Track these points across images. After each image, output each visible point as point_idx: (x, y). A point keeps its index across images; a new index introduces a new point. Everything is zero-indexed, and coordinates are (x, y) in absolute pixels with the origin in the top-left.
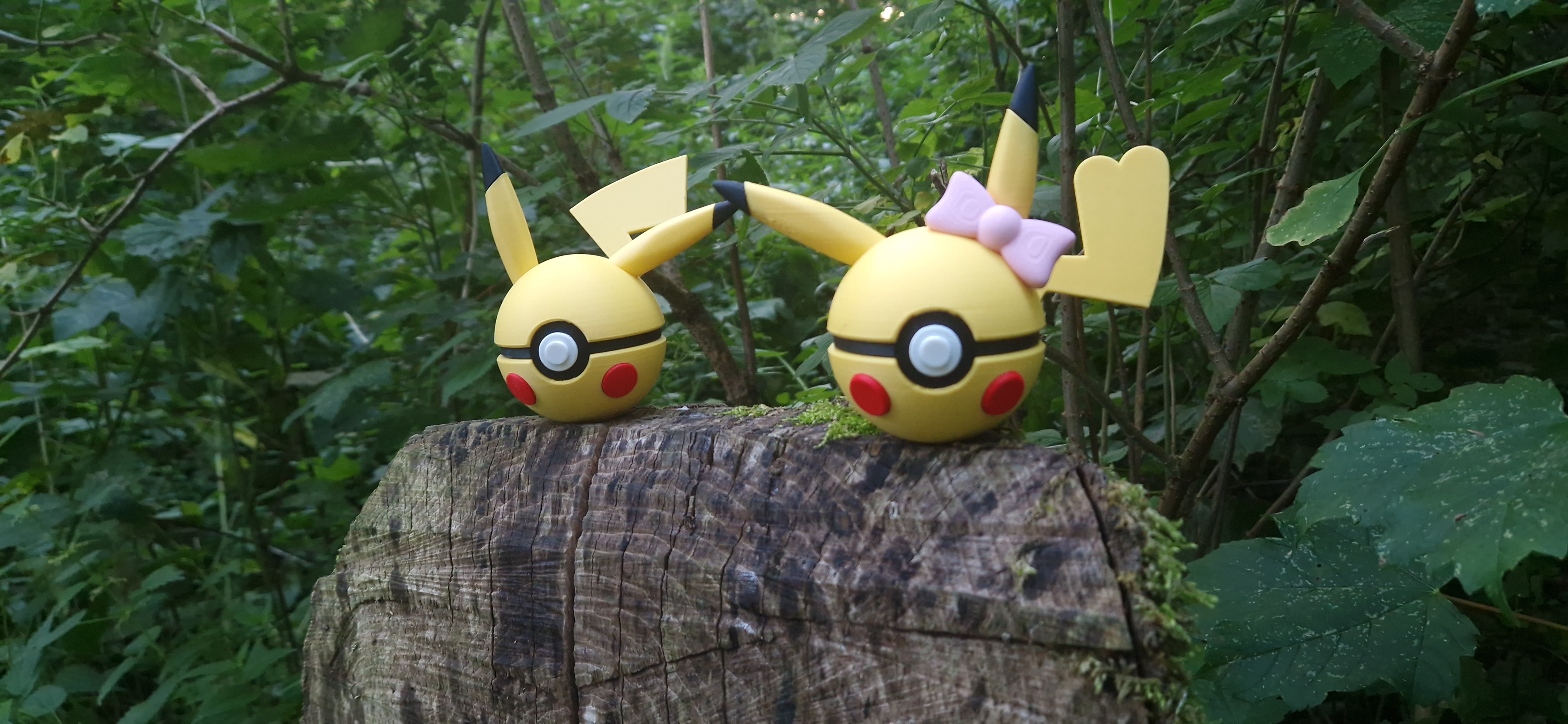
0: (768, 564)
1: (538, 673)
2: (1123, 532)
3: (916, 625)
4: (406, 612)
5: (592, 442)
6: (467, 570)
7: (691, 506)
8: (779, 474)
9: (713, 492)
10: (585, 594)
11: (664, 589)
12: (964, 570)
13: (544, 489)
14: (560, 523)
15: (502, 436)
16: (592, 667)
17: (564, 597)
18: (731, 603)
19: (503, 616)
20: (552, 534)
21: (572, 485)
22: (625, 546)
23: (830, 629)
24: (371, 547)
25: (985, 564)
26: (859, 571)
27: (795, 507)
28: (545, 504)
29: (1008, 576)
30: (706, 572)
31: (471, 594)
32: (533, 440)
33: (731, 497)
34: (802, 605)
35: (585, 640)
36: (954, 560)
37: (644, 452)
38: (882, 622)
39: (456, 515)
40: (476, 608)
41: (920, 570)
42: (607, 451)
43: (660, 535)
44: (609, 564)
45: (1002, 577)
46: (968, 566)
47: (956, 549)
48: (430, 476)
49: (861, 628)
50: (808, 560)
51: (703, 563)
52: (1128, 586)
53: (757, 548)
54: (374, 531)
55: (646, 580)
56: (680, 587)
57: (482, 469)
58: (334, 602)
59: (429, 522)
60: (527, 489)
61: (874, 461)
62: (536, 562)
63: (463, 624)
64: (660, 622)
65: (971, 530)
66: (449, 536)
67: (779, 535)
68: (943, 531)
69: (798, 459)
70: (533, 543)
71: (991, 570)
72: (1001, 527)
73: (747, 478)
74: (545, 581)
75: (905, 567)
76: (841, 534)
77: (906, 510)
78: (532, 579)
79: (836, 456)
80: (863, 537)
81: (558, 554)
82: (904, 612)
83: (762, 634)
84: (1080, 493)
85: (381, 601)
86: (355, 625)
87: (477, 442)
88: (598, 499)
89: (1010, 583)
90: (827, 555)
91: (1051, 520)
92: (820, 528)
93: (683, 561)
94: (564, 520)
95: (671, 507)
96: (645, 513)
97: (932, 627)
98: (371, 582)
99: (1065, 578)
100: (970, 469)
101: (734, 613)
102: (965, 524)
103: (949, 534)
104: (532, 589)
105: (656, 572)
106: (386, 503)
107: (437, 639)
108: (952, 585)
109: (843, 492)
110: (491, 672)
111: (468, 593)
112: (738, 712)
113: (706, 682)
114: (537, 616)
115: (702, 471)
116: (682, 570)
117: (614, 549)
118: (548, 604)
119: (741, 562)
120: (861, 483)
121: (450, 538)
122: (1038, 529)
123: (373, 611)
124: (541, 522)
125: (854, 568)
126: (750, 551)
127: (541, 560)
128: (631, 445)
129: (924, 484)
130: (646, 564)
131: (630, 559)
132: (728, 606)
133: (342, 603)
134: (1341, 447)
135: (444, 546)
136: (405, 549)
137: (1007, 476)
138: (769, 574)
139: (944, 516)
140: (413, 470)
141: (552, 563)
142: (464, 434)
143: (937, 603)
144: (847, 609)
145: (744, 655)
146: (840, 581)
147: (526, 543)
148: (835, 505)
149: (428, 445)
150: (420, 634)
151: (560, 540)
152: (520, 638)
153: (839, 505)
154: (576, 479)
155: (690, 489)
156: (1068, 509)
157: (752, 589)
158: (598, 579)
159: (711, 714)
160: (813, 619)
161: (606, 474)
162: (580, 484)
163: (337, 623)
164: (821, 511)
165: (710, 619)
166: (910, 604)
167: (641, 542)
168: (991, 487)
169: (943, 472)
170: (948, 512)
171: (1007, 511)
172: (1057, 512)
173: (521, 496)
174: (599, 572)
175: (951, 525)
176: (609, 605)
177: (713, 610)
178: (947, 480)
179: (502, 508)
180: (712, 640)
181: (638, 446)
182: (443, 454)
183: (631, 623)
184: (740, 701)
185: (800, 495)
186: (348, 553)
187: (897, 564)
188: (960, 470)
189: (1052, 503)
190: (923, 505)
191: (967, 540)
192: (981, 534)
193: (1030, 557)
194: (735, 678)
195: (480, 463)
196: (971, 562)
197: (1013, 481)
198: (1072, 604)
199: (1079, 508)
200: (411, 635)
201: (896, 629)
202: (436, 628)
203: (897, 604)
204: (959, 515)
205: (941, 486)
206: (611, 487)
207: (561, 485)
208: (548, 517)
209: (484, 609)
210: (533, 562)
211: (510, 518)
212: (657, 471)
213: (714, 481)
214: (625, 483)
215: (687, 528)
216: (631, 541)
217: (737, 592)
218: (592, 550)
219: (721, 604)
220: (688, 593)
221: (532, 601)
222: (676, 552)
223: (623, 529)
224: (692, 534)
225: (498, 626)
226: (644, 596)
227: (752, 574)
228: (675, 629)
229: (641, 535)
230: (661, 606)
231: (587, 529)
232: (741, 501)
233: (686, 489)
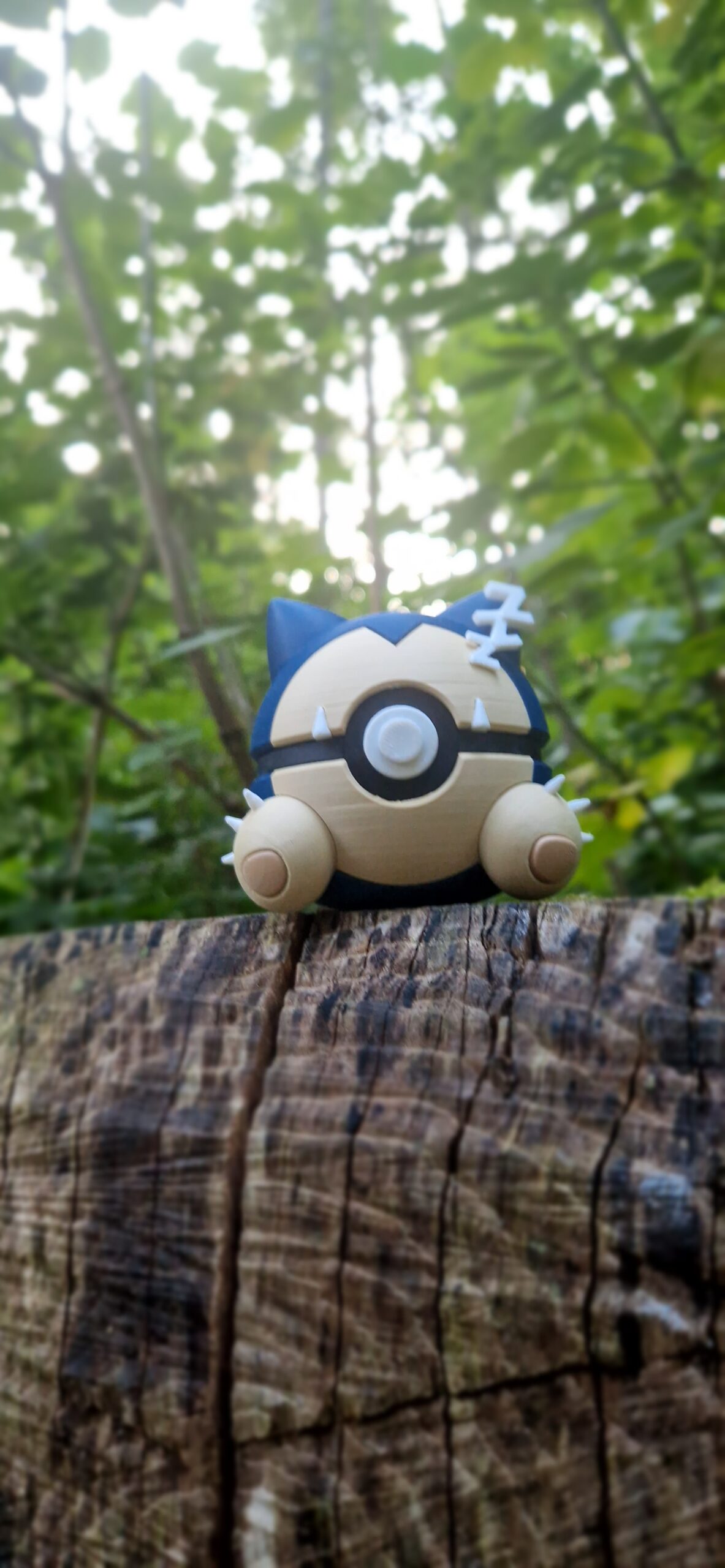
0: (715, 1158)
1: (152, 1404)
5: (282, 937)
6: (33, 1179)
7: (502, 1038)
8: (707, 967)
9: (551, 1010)
10: (264, 1228)
11: (448, 1216)
13: (190, 1021)
14: (219, 1081)
15: (119, 941)
16: (273, 1396)
17: (219, 1234)
18: (623, 1251)
19: (92, 1274)
20: (202, 1104)
21: (246, 1010)
22: (354, 1124)
28: (190, 1049)
30: (553, 1177)
31: (35, 1227)
33: (597, 1015)
35: (259, 1331)
37: (388, 946)
39: (24, 1075)
40: (39, 1257)
42: (312, 950)
43: (434, 1098)
44: (319, 1163)
51: (543, 1156)
53: (678, 1122)
55: (405, 1197)
56: (487, 1212)
57: (79, 994)
60: (157, 1023)
62: (165, 1159)
63: (12, 1287)
64: (438, 1294)
70: (163, 1122)
73: (629, 977)
74: (182, 1199)
78: (154, 1195)
81: (214, 1141)
83: (711, 1332)
87: (74, 955)
88: (297, 1034)
93: (493, 1152)
94: (226, 1078)
95: (456, 1043)
96: (398, 1056)
101: (629, 1278)
104: (153, 1217)
105: (429, 1179)
110: (54, 1395)
111: (28, 1225)
112: (646, 1538)
113: (553, 1450)
114: (159, 1273)
115: (518, 972)
116: (492, 1172)
117: (331, 1129)
118: (185, 1248)
119: (641, 1153)
121: (8, 1118)
124: (180, 1081)
126: (661, 1131)
127: (177, 1156)
130: (405, 1161)
131: (368, 1149)
132: (610, 1261)
141: (198, 1162)
145: (656, 1387)
147: (148, 1123)
151: (218, 1115)
152: (122, 1320)
154: (254, 999)
155: (498, 1004)
157: (679, 1217)
158: (295, 1195)
159: (567, 1536)
161: (312, 989)
162: (261, 1007)
165: (566, 1289)
167: (390, 1116)
173: (146, 1037)
174: (298, 1180)
176: (315, 1254)
177: (572, 1268)
179: (107, 1059)
180: (572, 1346)
182: (15, 974)
183: (367, 1294)
184: (650, 1510)
194: (633, 1447)
195: (77, 984)
206: (325, 1008)
207: (224, 1011)
208: (196, 1071)
209: (55, 1256)
210: (159, 1160)
211: (121, 1077)
212: (418, 978)
213: (548, 988)
214: (352, 1003)
215: (496, 1082)
216: (369, 1114)
217: (639, 1224)
218: (284, 1133)
219: (594, 1255)
220: (507, 1227)
221: (151, 1241)
222: (475, 1136)
223: (350, 1090)
224: (507, 1096)
225: (79, 1293)
226: (398, 1234)
227: (677, 1182)
228: (474, 1314)
229: (391, 1102)
230: (441, 1255)
231: (275, 1092)
232: (622, 1020)
233: (488, 1005)
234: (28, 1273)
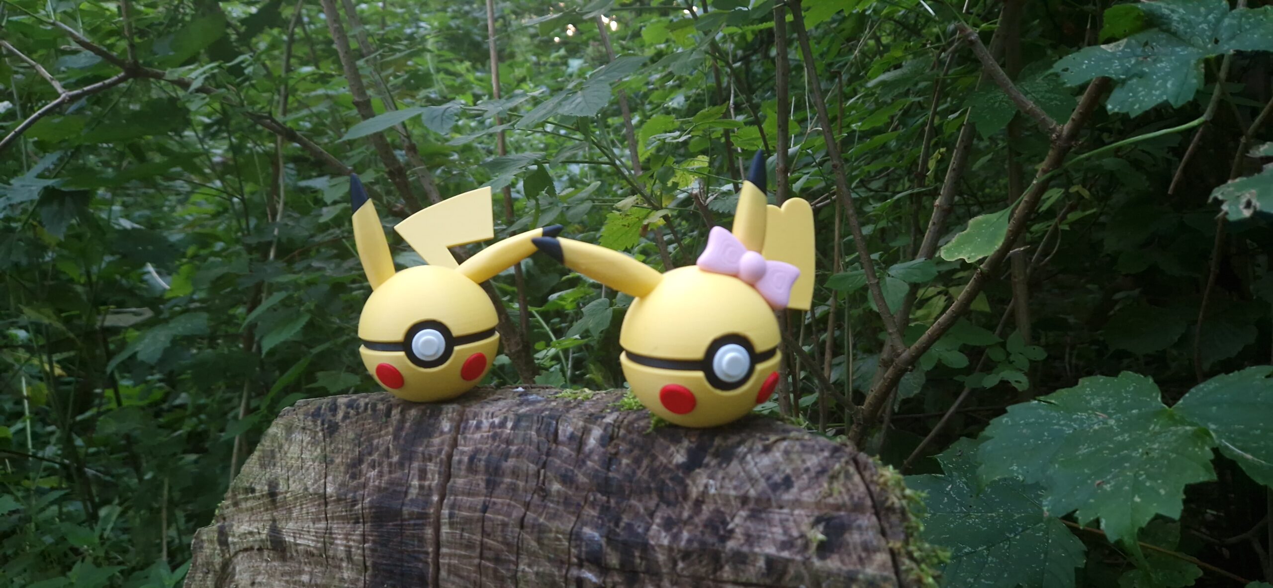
0: (609, 527)
2: (891, 509)
3: (732, 578)
4: (283, 559)
5: (451, 420)
6: (342, 526)
7: (541, 478)
8: (616, 454)
9: (560, 467)
10: (449, 547)
11: (520, 544)
12: (769, 536)
13: (411, 459)
14: (427, 488)
15: (369, 412)
17: (431, 550)
18: (578, 557)
19: (374, 565)
20: (420, 498)
21: (436, 457)
22: (485, 509)
23: (661, 580)
24: (249, 504)
25: (786, 531)
26: (685, 535)
27: (631, 481)
28: (412, 472)
29: (804, 542)
30: (557, 532)
31: (346, 546)
32: (398, 417)
33: (576, 472)
34: (638, 561)
36: (760, 527)
37: (498, 430)
38: (704, 575)
39: (330, 478)
40: (349, 558)
41: (735, 535)
42: (465, 428)
43: (516, 500)
44: (471, 524)
45: (799, 542)
46: (772, 533)
47: (762, 519)
48: (304, 444)
49: (686, 579)
50: (643, 525)
51: (554, 525)
52: (896, 551)
53: (600, 514)
54: (253, 490)
55: (504, 537)
56: (534, 544)
57: (353, 440)
58: (215, 549)
59: (305, 484)
60: (395, 459)
61: (693, 446)
62: (405, 520)
63: (337, 570)
64: (516, 571)
65: (774, 504)
66: (324, 496)
67: (617, 503)
68: (752, 505)
69: (631, 442)
70: (403, 504)
71: (791, 536)
72: (797, 503)
73: (588, 456)
74: (413, 535)
75: (722, 532)
76: (669, 504)
77: (722, 487)
78: (401, 534)
79: (662, 440)
80: (686, 507)
81: (426, 514)
82: (722, 567)
83: (604, 582)
84: (857, 478)
85: (260, 549)
86: (234, 569)
87: (346, 416)
88: (460, 469)
89: (806, 546)
90: (658, 520)
91: (836, 499)
92: (651, 498)
93: (536, 523)
94: (430, 486)
95: (525, 478)
96: (502, 482)
97: (744, 580)
98: (251, 533)
99: (848, 544)
100: (771, 455)
101: (580, 566)
102: (769, 500)
103: (756, 507)
104: (401, 542)
105: (513, 531)
106: (263, 466)
107: (313, 582)
108: (760, 547)
109: (669, 470)
111: (342, 545)
114: (406, 564)
115: (549, 449)
116: (536, 530)
117: (475, 511)
118: (416, 555)
120: (683, 464)
121: (325, 498)
122: (827, 505)
123: (251, 557)
124: (409, 486)
125: (680, 531)
126: (593, 516)
127: (411, 519)
128: (486, 424)
129: (734, 467)
130: (505, 525)
131: (491, 520)
132: (575, 560)
133: (222, 551)
134: (1007, 422)
135: (319, 505)
136: (282, 506)
137: (799, 462)
138: (610, 536)
139: (752, 493)
140: (288, 438)
141: (420, 522)
142: (334, 409)
143: (748, 561)
144: (675, 564)
146: (670, 542)
147: (396, 504)
148: (663, 482)
149: (301, 417)
150: (296, 578)
151: (427, 503)
152: (390, 582)
153: (668, 481)
154: (440, 451)
155: (540, 463)
156: (848, 490)
157: (596, 547)
158: (461, 535)
160: (647, 572)
161: (466, 448)
162: (443, 456)
163: (217, 567)
164: (652, 485)
165: (560, 569)
166: (727, 562)
167: (499, 506)
168: (788, 471)
169: (749, 457)
170: (756, 490)
171: (802, 490)
172: (840, 493)
173: (390, 464)
174: (463, 530)
175: (758, 500)
177: (562, 562)
178: (752, 464)
179: (373, 473)
181: (492, 425)
182: (316, 426)
183: (490, 572)
185: (634, 472)
186: (227, 508)
187: (715, 529)
188: (763, 455)
189: (837, 486)
190: (735, 483)
191: (770, 512)
192: (781, 507)
193: (821, 527)
195: (351, 435)
196: (775, 530)
197: (805, 466)
198: (855, 564)
199: (857, 490)
200: (288, 578)
201: (715, 581)
202: (311, 573)
203: (716, 560)
204: (764, 492)
205: (748, 468)
206: (472, 459)
207: (427, 456)
208: (416, 482)
209: (357, 558)
210: (402, 520)
211: (380, 483)
212: (511, 447)
213: (560, 457)
214: (484, 457)
215: (539, 495)
216: (490, 505)
217: (584, 549)
218: (456, 512)
219: (569, 558)
220: (541, 549)
221: (402, 552)
222: (530, 515)
223: (483, 495)
224: (543, 501)
225: (369, 572)
226: (502, 551)
227: (596, 535)
228: (529, 578)
229: (500, 500)
230: (517, 559)
231: (451, 494)
232: (584, 474)
233: (537, 464)
234: (344, 564)
